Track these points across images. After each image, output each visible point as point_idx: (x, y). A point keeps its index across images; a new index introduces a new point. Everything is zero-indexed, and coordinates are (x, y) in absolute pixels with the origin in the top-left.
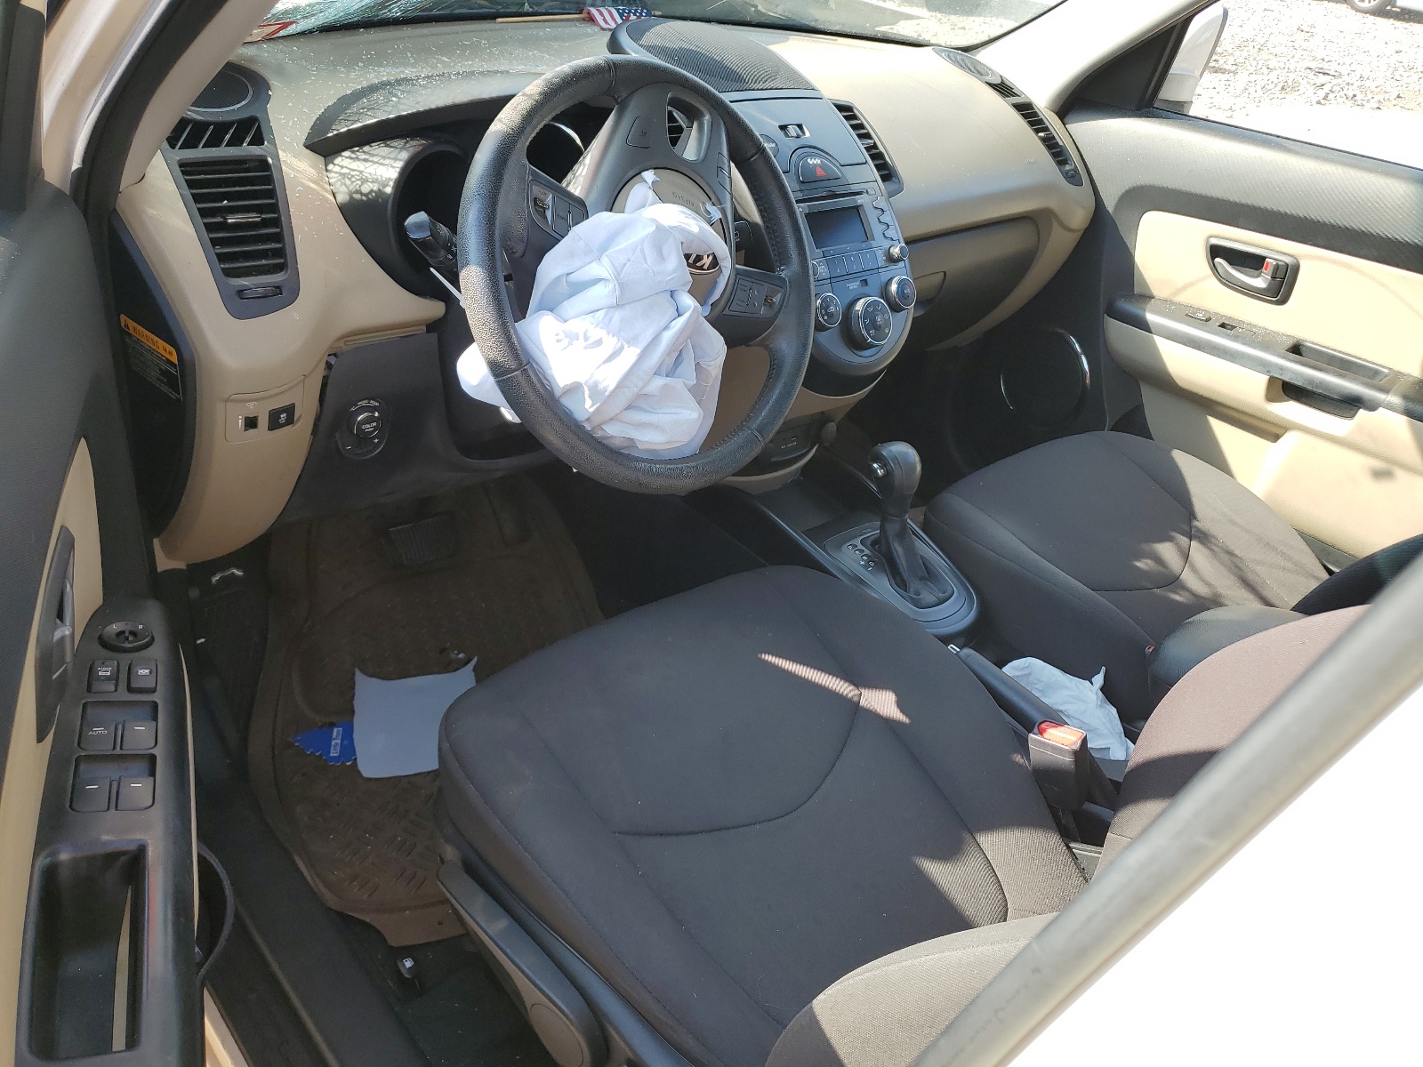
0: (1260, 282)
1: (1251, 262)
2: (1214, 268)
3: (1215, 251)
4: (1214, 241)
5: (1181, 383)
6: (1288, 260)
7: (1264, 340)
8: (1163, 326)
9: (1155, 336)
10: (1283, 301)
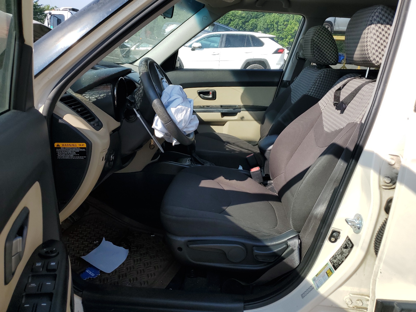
0: (210, 96)
1: (207, 93)
2: (201, 97)
3: (200, 93)
4: (198, 91)
5: (205, 121)
6: (214, 91)
7: (216, 107)
8: (197, 110)
9: (197, 113)
10: (215, 99)
